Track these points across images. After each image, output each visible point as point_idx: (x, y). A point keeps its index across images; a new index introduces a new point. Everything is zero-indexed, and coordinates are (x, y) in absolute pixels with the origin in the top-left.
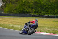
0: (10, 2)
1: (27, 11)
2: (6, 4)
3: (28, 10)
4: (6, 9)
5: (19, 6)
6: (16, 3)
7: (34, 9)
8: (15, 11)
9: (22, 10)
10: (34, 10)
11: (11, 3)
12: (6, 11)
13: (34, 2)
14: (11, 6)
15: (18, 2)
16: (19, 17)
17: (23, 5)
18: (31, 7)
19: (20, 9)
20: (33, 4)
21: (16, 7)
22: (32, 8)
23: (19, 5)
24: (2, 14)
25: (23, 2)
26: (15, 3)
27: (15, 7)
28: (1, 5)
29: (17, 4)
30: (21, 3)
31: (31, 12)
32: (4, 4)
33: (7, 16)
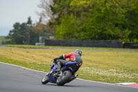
0: (69, 13)
1: (112, 33)
2: (60, 16)
3: (113, 31)
4: (61, 30)
5: (92, 22)
6: (84, 15)
7: (129, 29)
8: (82, 34)
9: (99, 31)
10: (128, 32)
11: (72, 15)
12: (61, 33)
13: (128, 12)
14: (72, 22)
15: (88, 11)
16: (91, 48)
17: (101, 19)
18: (122, 24)
19: (93, 29)
20: (126, 17)
21: (84, 25)
22: (124, 27)
23: (91, 20)
24: (50, 40)
25: (102, 11)
26: (82, 14)
27: (82, 24)
28: (49, 18)
29: (87, 17)
30: (97, 14)
31: (121, 35)
32: (56, 16)
33: (64, 46)
